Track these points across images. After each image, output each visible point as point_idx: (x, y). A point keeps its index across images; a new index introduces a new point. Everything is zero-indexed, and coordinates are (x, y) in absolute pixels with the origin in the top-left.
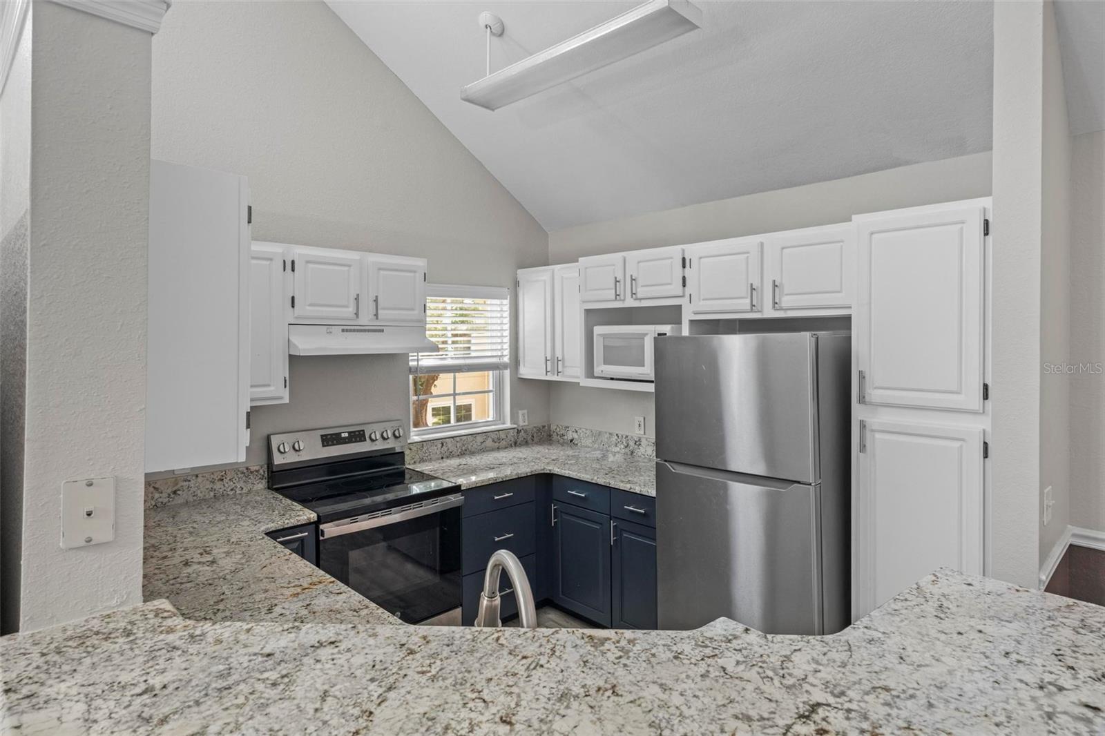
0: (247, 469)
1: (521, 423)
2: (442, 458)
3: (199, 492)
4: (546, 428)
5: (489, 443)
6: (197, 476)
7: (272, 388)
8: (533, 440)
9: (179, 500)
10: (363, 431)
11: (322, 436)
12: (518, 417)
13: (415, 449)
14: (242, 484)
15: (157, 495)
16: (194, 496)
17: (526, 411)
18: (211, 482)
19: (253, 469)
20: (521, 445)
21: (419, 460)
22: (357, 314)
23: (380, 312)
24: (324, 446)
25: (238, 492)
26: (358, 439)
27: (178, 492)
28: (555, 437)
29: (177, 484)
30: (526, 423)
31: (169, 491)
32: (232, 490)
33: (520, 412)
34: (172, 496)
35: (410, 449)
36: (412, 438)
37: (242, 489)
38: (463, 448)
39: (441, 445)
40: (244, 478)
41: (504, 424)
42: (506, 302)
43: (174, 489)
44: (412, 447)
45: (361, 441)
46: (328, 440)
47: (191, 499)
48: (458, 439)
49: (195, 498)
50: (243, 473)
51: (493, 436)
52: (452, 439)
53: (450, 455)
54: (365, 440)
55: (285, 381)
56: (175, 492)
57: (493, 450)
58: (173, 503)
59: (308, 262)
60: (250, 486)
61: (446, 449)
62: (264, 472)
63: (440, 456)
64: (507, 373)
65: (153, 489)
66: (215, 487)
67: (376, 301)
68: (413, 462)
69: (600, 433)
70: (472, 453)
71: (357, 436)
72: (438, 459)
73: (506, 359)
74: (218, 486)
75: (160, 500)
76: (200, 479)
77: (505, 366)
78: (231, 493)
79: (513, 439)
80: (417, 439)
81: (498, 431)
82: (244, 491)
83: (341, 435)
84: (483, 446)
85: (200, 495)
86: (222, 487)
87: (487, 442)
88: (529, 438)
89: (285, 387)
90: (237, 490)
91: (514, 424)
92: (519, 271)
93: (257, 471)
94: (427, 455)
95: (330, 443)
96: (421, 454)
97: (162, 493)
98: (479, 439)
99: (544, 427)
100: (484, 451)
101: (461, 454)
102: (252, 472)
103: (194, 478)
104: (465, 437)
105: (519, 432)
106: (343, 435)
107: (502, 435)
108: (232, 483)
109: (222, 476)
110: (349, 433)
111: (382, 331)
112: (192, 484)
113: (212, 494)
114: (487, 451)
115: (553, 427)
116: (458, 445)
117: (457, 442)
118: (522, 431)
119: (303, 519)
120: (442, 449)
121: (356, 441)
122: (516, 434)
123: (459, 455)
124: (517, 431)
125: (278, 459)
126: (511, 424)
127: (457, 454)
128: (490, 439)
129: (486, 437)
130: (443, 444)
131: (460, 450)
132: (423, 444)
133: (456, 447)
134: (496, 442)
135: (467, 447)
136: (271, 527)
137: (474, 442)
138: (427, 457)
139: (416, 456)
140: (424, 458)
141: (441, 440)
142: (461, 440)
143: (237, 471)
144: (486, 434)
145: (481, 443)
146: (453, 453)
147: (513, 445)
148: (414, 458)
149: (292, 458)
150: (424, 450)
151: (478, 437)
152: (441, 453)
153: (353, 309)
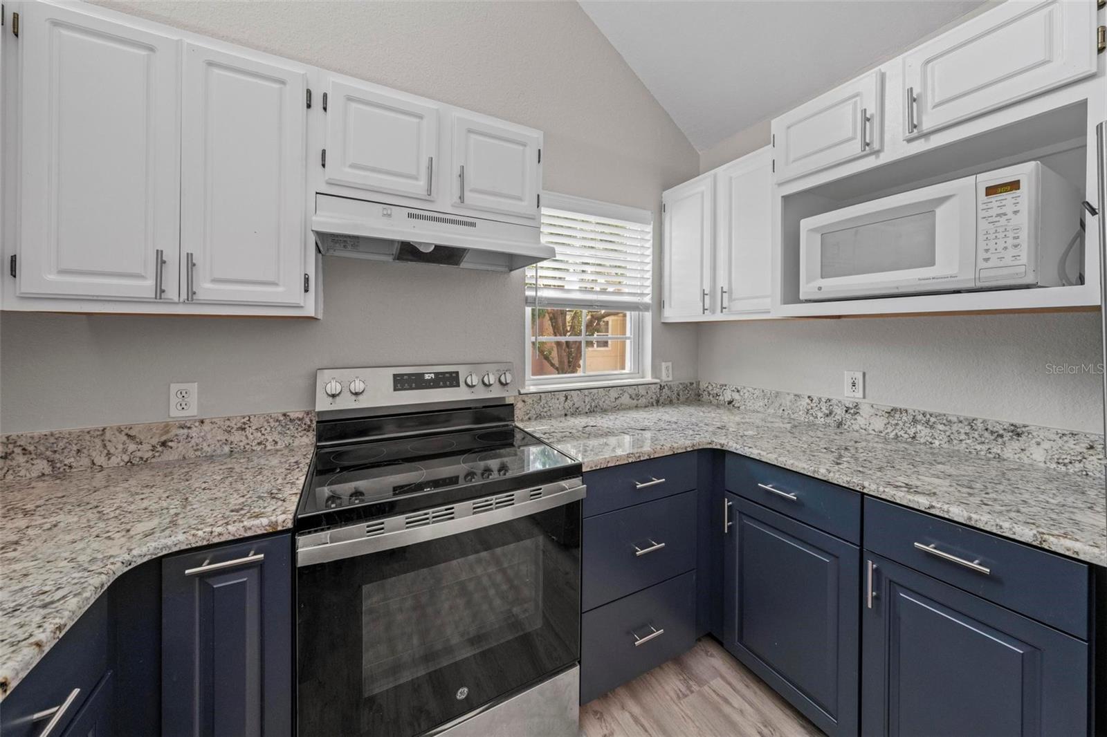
0: (284, 415)
1: (664, 378)
2: (566, 415)
3: (205, 444)
4: (694, 385)
5: (625, 399)
6: (202, 422)
7: (280, 289)
8: (678, 400)
9: (170, 456)
10: (457, 373)
11: (395, 376)
12: (660, 370)
13: (530, 401)
14: (276, 437)
15: (132, 447)
16: (195, 450)
17: (670, 364)
18: (226, 430)
19: (293, 416)
20: (664, 405)
22: (429, 192)
23: (467, 194)
24: (395, 390)
25: (268, 448)
26: (448, 383)
27: (170, 444)
28: (705, 397)
29: (167, 432)
30: (670, 379)
31: (155, 441)
32: (259, 444)
33: (664, 365)
34: (160, 449)
35: (524, 401)
36: (527, 388)
37: (276, 443)
38: (593, 404)
39: (564, 398)
40: (279, 429)
41: (643, 378)
42: (649, 228)
43: (163, 439)
44: (526, 399)
45: (451, 386)
46: (402, 382)
47: (191, 454)
48: (586, 392)
49: (198, 453)
50: (277, 421)
51: (630, 391)
52: (579, 392)
53: (576, 412)
54: (458, 385)
55: (307, 280)
56: (164, 444)
57: (630, 408)
58: (159, 460)
59: (350, 98)
60: (288, 440)
61: (571, 403)
62: (311, 421)
63: (563, 413)
64: (648, 316)
65: (125, 438)
66: (232, 438)
67: (461, 176)
68: (527, 417)
69: (777, 394)
71: (450, 380)
72: (561, 416)
73: (648, 300)
74: (237, 437)
75: (139, 454)
76: (207, 427)
77: (646, 307)
78: (259, 448)
79: (654, 397)
80: (533, 389)
81: (637, 385)
82: (278, 447)
83: (424, 377)
84: (618, 402)
85: (206, 448)
86: (244, 438)
87: (623, 398)
88: (674, 397)
89: (306, 291)
90: (267, 444)
91: (656, 378)
92: (666, 193)
93: (301, 419)
94: (545, 410)
95: (406, 386)
96: (538, 408)
97: (141, 443)
98: (613, 394)
99: (692, 384)
100: (619, 410)
101: (591, 412)
102: (291, 420)
103: (197, 424)
104: (596, 391)
105: (662, 388)
106: (427, 377)
107: (642, 391)
108: (259, 434)
109: (244, 423)
110: (436, 374)
111: (473, 225)
112: (194, 432)
113: (227, 449)
114: (624, 409)
115: (703, 385)
116: (587, 400)
117: (585, 395)
118: (666, 387)
119: (259, 525)
120: (566, 403)
121: (445, 386)
122: (658, 390)
123: (587, 413)
124: (659, 387)
125: (323, 405)
126: (653, 378)
127: (584, 411)
128: (626, 394)
129: (621, 392)
130: (566, 398)
131: (588, 407)
132: (541, 396)
133: (584, 402)
134: (633, 399)
135: (598, 402)
136: (179, 540)
137: (606, 397)
138: (545, 414)
139: (530, 410)
140: (542, 414)
141: (564, 393)
142: (591, 393)
143: (268, 417)
144: (622, 388)
145: (616, 399)
146: (580, 409)
147: (655, 404)
148: (528, 414)
149: (346, 403)
150: (541, 404)
151: (612, 391)
152: (564, 408)
153: (422, 182)
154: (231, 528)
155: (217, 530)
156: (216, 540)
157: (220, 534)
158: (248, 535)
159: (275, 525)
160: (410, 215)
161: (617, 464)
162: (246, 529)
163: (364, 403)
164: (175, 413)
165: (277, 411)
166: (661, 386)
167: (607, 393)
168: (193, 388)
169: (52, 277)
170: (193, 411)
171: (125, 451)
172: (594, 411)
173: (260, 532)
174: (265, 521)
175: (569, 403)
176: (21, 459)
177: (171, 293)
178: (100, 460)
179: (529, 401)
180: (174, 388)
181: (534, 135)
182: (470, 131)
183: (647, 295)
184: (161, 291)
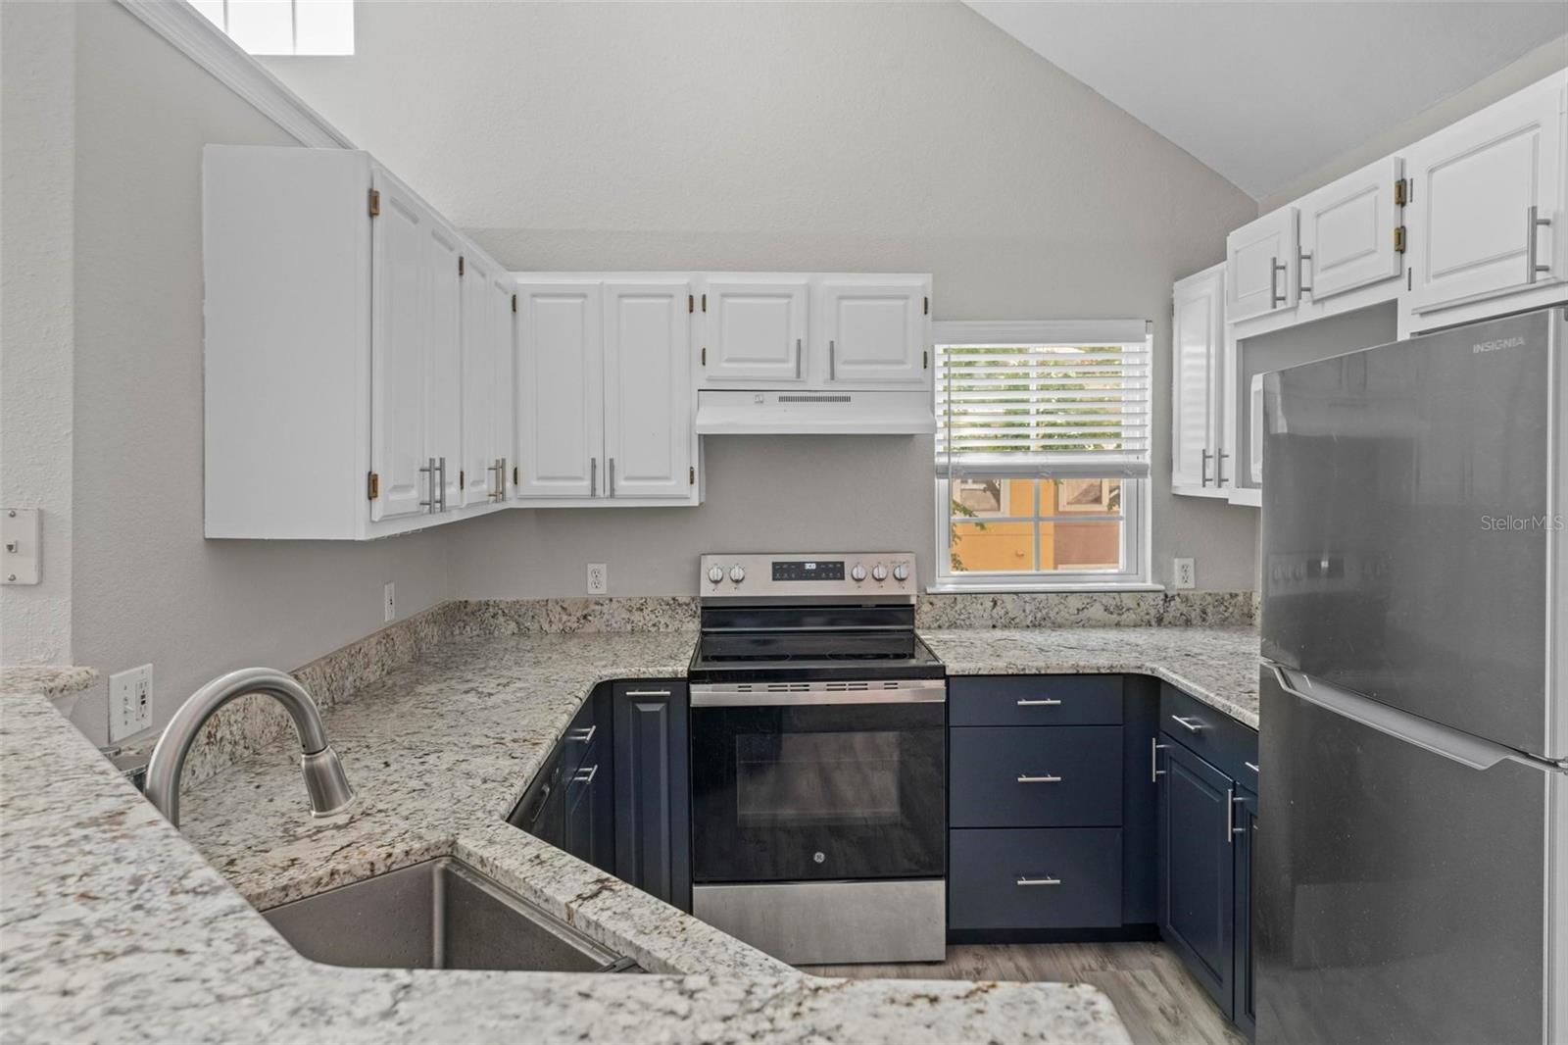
0: (674, 599)
1: (1178, 583)
2: (994, 627)
3: (613, 621)
4: (1240, 598)
5: (1096, 612)
6: (611, 600)
7: (673, 483)
8: (1204, 620)
9: (590, 628)
10: (842, 563)
11: (774, 564)
12: (1171, 572)
13: (941, 604)
14: (667, 620)
15: (565, 618)
16: (607, 626)
17: (1190, 562)
18: (628, 610)
19: (681, 600)
20: (1172, 625)
21: (947, 625)
22: (799, 373)
23: (839, 368)
24: (774, 579)
25: (661, 630)
26: (831, 575)
27: (589, 618)
29: (587, 607)
30: (1191, 585)
31: (579, 614)
32: (654, 625)
33: (1177, 563)
34: (582, 621)
35: (931, 604)
36: (938, 586)
37: (667, 626)
38: (1039, 615)
39: (992, 604)
40: (670, 612)
41: (1144, 582)
42: (1147, 346)
43: (585, 612)
44: (935, 600)
45: (835, 578)
46: (781, 572)
47: (604, 629)
48: (1027, 597)
49: (609, 629)
50: (668, 604)
51: (1106, 600)
52: (1015, 597)
53: (1011, 623)
54: (843, 578)
55: (692, 472)
56: (585, 617)
57: (1104, 626)
58: (583, 630)
59: (724, 296)
60: (677, 624)
61: (1002, 612)
62: (696, 607)
63: (990, 623)
64: (1148, 484)
65: (560, 609)
66: (633, 618)
67: (831, 350)
68: (936, 625)
70: (1057, 626)
71: (834, 571)
72: (986, 627)
73: (1147, 458)
74: (637, 616)
75: (569, 624)
76: (614, 605)
77: (1139, 471)
78: (653, 629)
79: (1153, 612)
80: (950, 588)
81: (1119, 592)
82: (669, 630)
83: (804, 566)
84: (1083, 615)
85: (614, 625)
86: (642, 619)
87: (1092, 610)
88: (1194, 615)
89: (693, 483)
90: (661, 626)
91: (1161, 583)
92: (1176, 284)
93: (687, 605)
94: (962, 617)
95: (786, 575)
96: (952, 614)
97: (570, 615)
98: (1074, 603)
99: (1233, 596)
100: (1083, 626)
101: (1034, 626)
102: (680, 605)
103: (607, 602)
104: (1043, 596)
105: (1167, 599)
106: (808, 566)
107: (1128, 601)
108: (654, 616)
109: (642, 604)
110: (818, 563)
111: (848, 399)
112: (605, 609)
113: (629, 627)
114: (1094, 627)
116: (1028, 608)
117: (1025, 602)
118: (1177, 598)
119: (667, 670)
120: (994, 611)
121: (828, 578)
122: (1162, 602)
123: (1028, 627)
124: (1162, 596)
125: (707, 590)
126: (1153, 582)
127: (1024, 624)
128: (1097, 605)
129: (1089, 601)
130: (995, 604)
131: (1030, 618)
132: (956, 599)
133: (1024, 611)
134: (1112, 613)
135: (1047, 613)
136: (621, 672)
137: (1062, 607)
138: (963, 623)
139: (941, 616)
140: (958, 622)
141: (992, 596)
142: (1034, 599)
143: (660, 601)
144: (1090, 595)
145: (1078, 610)
146: (1017, 620)
147: (1153, 623)
148: (937, 620)
149: (727, 591)
150: (956, 608)
151: (1071, 599)
152: (992, 617)
153: (792, 365)
154: (651, 670)
155: (643, 669)
156: (642, 676)
157: (644, 673)
158: (661, 676)
159: (676, 673)
160: (781, 399)
161: (992, 673)
162: (659, 672)
163: (745, 591)
164: (592, 591)
165: (668, 596)
166: (1166, 596)
167: (1063, 601)
168: (603, 568)
169: (535, 483)
170: (603, 590)
171: (560, 620)
172: (1040, 625)
173: (667, 676)
174: (670, 669)
175: (999, 611)
176: (502, 619)
177: (599, 492)
178: (546, 627)
179: (939, 603)
180: (591, 567)
181: (918, 283)
182: (841, 298)
183: (1143, 451)
184: (594, 489)
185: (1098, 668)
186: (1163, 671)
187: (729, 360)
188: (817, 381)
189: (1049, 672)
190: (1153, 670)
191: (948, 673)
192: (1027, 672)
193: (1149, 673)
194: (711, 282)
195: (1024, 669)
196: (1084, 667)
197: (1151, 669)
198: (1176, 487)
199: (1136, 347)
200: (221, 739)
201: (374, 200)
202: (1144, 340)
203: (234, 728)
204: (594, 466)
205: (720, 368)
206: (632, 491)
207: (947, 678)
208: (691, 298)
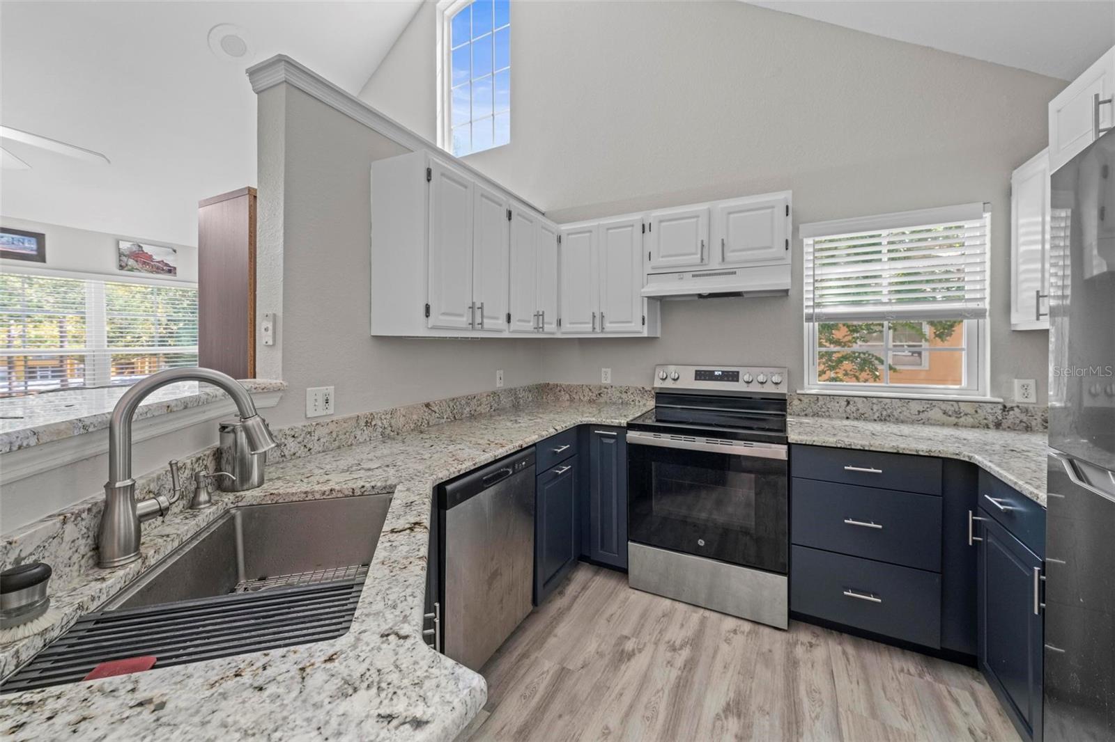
0: (643, 388)
1: (1017, 397)
2: (847, 418)
3: (613, 397)
5: (936, 414)
6: (612, 387)
9: (602, 400)
10: (738, 372)
11: (696, 371)
12: (1011, 389)
13: (807, 400)
14: (640, 399)
15: (591, 394)
16: (609, 399)
17: (1032, 382)
18: (620, 392)
19: (646, 389)
20: (1011, 429)
21: (812, 414)
22: (703, 260)
24: (696, 379)
26: (730, 379)
27: (602, 395)
29: (600, 390)
30: (1032, 399)
31: (597, 393)
32: (633, 401)
34: (598, 396)
35: (800, 400)
36: (805, 389)
38: (884, 413)
39: (846, 403)
40: (641, 395)
41: (982, 394)
43: (600, 392)
44: (802, 398)
45: (733, 380)
46: (700, 375)
47: (608, 401)
48: (875, 400)
50: (640, 390)
52: (865, 399)
53: (861, 417)
54: (738, 381)
56: (600, 394)
57: (943, 425)
58: (598, 401)
59: (662, 222)
60: (644, 401)
61: (854, 409)
62: (654, 393)
63: (845, 416)
64: (988, 324)
65: (588, 389)
66: (622, 396)
68: (803, 413)
70: (899, 421)
71: (733, 377)
72: (841, 418)
73: (985, 304)
74: (624, 396)
75: (592, 397)
76: (613, 389)
78: (632, 403)
79: (991, 418)
80: (811, 391)
81: (958, 402)
83: (713, 373)
84: (922, 416)
87: (931, 412)
88: (1035, 423)
89: (644, 324)
90: (636, 402)
91: (999, 397)
93: (650, 391)
94: (823, 410)
95: (703, 378)
96: (815, 408)
97: (593, 393)
98: (915, 407)
100: (924, 423)
101: (881, 420)
102: (646, 391)
104: (888, 401)
105: (1006, 409)
106: (716, 373)
107: (966, 408)
108: (633, 396)
110: (723, 372)
111: (734, 273)
112: (609, 391)
113: (621, 401)
114: (931, 424)
116: (875, 408)
117: (873, 403)
118: (1016, 409)
119: (616, 422)
120: (848, 408)
121: (728, 380)
122: (1000, 412)
123: (875, 420)
124: (1000, 407)
125: (658, 384)
126: (992, 396)
127: (872, 418)
128: (936, 409)
129: (928, 406)
130: (848, 403)
131: (877, 415)
132: (818, 398)
133: (872, 409)
134: (950, 416)
135: (892, 412)
136: (593, 420)
137: (904, 409)
138: (823, 414)
139: (807, 409)
140: (820, 413)
141: (846, 398)
142: (881, 402)
143: (636, 389)
144: (930, 402)
145: (919, 412)
146: (866, 415)
147: (991, 426)
148: (804, 411)
149: (669, 384)
150: (819, 404)
151: (912, 404)
152: (846, 411)
153: (699, 256)
154: (608, 421)
155: (604, 420)
156: (603, 423)
157: (605, 422)
158: (613, 424)
159: (620, 423)
160: (694, 276)
161: (824, 445)
162: (612, 422)
163: (679, 385)
164: (604, 382)
165: (640, 386)
166: (1005, 407)
167: (905, 405)
168: (609, 370)
169: (568, 326)
170: (609, 382)
171: (588, 395)
172: (885, 420)
173: (616, 425)
174: (617, 421)
175: (851, 408)
176: (563, 393)
177: (597, 330)
178: (582, 398)
179: (805, 400)
180: (603, 370)
181: (782, 197)
182: (730, 213)
183: (983, 299)
184: (594, 328)
185: (917, 451)
186: (980, 459)
187: (662, 257)
188: (715, 264)
189: (872, 449)
190: (970, 458)
191: (789, 441)
192: (853, 447)
193: (967, 459)
194: (654, 215)
195: (850, 445)
196: (904, 449)
197: (969, 457)
198: (1016, 325)
199: (977, 223)
200: (375, 425)
201: (429, 172)
202: (981, 217)
203: (385, 421)
204: (594, 317)
205: (658, 261)
206: (613, 329)
207: (789, 445)
208: (643, 226)
